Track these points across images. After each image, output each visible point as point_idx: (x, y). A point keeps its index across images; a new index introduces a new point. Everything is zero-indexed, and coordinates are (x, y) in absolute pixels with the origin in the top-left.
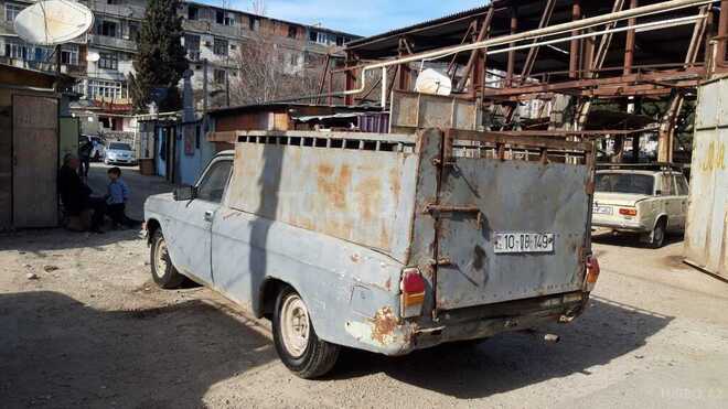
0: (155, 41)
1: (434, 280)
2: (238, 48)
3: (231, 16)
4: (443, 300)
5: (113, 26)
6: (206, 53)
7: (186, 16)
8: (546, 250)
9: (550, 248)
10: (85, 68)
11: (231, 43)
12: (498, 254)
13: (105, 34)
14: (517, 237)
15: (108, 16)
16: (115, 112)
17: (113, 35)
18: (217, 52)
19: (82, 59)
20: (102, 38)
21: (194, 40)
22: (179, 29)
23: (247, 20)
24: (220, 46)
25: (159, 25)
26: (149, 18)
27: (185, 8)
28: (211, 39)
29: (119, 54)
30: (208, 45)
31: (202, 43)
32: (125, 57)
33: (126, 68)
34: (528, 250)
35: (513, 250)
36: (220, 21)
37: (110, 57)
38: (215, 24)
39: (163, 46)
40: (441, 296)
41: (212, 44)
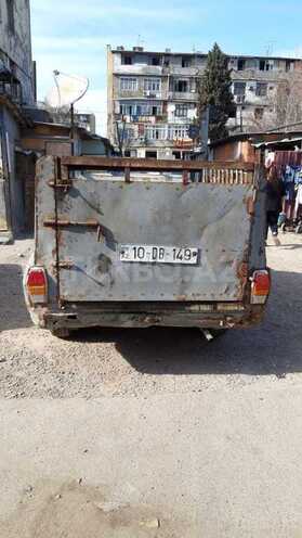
0: (211, 92)
1: (58, 277)
2: (275, 89)
3: (271, 62)
4: (66, 294)
5: (185, 83)
6: (250, 97)
7: (236, 68)
8: (190, 262)
9: (193, 260)
10: (166, 117)
11: (269, 85)
12: (124, 262)
13: (180, 90)
14: (149, 249)
15: (182, 76)
16: (185, 147)
17: (185, 91)
18: (259, 94)
19: (165, 111)
20: (178, 94)
21: (241, 86)
22: (229, 79)
23: (283, 64)
24: (260, 89)
25: (214, 79)
26: (208, 74)
27: (236, 62)
28: (254, 84)
29: (188, 104)
30: (251, 89)
31: (247, 88)
32: (192, 106)
33: (192, 114)
34: (163, 261)
35: (143, 260)
36: (262, 68)
37: (183, 106)
38: (258, 71)
39: (216, 94)
40: (64, 291)
41: (255, 88)
